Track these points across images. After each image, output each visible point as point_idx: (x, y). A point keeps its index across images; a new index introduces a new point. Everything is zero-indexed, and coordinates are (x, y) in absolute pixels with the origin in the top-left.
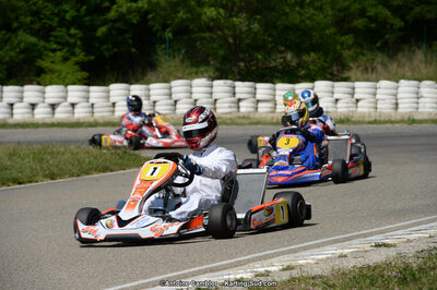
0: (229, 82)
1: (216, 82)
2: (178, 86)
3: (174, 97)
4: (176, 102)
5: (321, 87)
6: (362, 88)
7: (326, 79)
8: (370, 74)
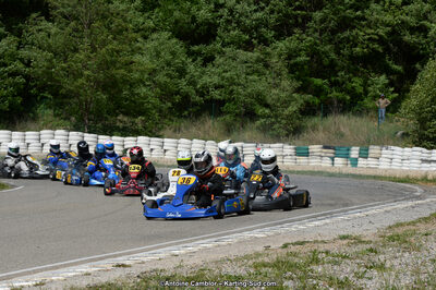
0: (80, 133)
1: (71, 133)
2: (45, 133)
3: (42, 141)
4: (43, 145)
5: (142, 141)
6: (169, 142)
7: (146, 135)
8: (177, 133)
